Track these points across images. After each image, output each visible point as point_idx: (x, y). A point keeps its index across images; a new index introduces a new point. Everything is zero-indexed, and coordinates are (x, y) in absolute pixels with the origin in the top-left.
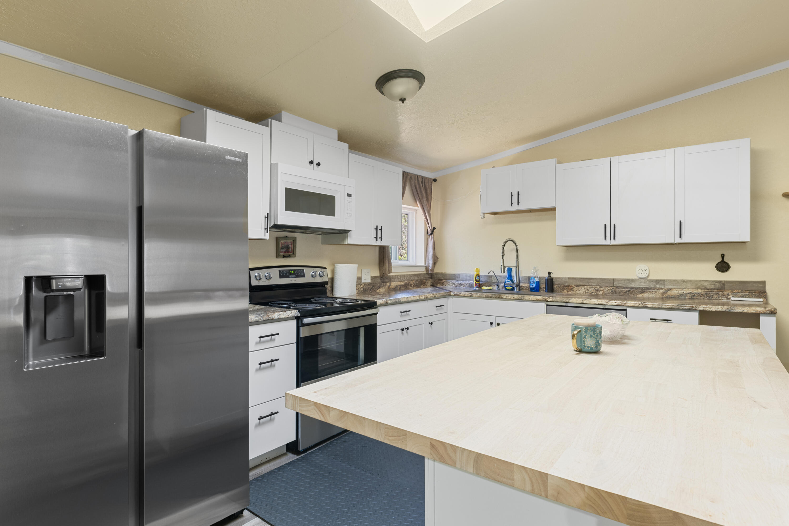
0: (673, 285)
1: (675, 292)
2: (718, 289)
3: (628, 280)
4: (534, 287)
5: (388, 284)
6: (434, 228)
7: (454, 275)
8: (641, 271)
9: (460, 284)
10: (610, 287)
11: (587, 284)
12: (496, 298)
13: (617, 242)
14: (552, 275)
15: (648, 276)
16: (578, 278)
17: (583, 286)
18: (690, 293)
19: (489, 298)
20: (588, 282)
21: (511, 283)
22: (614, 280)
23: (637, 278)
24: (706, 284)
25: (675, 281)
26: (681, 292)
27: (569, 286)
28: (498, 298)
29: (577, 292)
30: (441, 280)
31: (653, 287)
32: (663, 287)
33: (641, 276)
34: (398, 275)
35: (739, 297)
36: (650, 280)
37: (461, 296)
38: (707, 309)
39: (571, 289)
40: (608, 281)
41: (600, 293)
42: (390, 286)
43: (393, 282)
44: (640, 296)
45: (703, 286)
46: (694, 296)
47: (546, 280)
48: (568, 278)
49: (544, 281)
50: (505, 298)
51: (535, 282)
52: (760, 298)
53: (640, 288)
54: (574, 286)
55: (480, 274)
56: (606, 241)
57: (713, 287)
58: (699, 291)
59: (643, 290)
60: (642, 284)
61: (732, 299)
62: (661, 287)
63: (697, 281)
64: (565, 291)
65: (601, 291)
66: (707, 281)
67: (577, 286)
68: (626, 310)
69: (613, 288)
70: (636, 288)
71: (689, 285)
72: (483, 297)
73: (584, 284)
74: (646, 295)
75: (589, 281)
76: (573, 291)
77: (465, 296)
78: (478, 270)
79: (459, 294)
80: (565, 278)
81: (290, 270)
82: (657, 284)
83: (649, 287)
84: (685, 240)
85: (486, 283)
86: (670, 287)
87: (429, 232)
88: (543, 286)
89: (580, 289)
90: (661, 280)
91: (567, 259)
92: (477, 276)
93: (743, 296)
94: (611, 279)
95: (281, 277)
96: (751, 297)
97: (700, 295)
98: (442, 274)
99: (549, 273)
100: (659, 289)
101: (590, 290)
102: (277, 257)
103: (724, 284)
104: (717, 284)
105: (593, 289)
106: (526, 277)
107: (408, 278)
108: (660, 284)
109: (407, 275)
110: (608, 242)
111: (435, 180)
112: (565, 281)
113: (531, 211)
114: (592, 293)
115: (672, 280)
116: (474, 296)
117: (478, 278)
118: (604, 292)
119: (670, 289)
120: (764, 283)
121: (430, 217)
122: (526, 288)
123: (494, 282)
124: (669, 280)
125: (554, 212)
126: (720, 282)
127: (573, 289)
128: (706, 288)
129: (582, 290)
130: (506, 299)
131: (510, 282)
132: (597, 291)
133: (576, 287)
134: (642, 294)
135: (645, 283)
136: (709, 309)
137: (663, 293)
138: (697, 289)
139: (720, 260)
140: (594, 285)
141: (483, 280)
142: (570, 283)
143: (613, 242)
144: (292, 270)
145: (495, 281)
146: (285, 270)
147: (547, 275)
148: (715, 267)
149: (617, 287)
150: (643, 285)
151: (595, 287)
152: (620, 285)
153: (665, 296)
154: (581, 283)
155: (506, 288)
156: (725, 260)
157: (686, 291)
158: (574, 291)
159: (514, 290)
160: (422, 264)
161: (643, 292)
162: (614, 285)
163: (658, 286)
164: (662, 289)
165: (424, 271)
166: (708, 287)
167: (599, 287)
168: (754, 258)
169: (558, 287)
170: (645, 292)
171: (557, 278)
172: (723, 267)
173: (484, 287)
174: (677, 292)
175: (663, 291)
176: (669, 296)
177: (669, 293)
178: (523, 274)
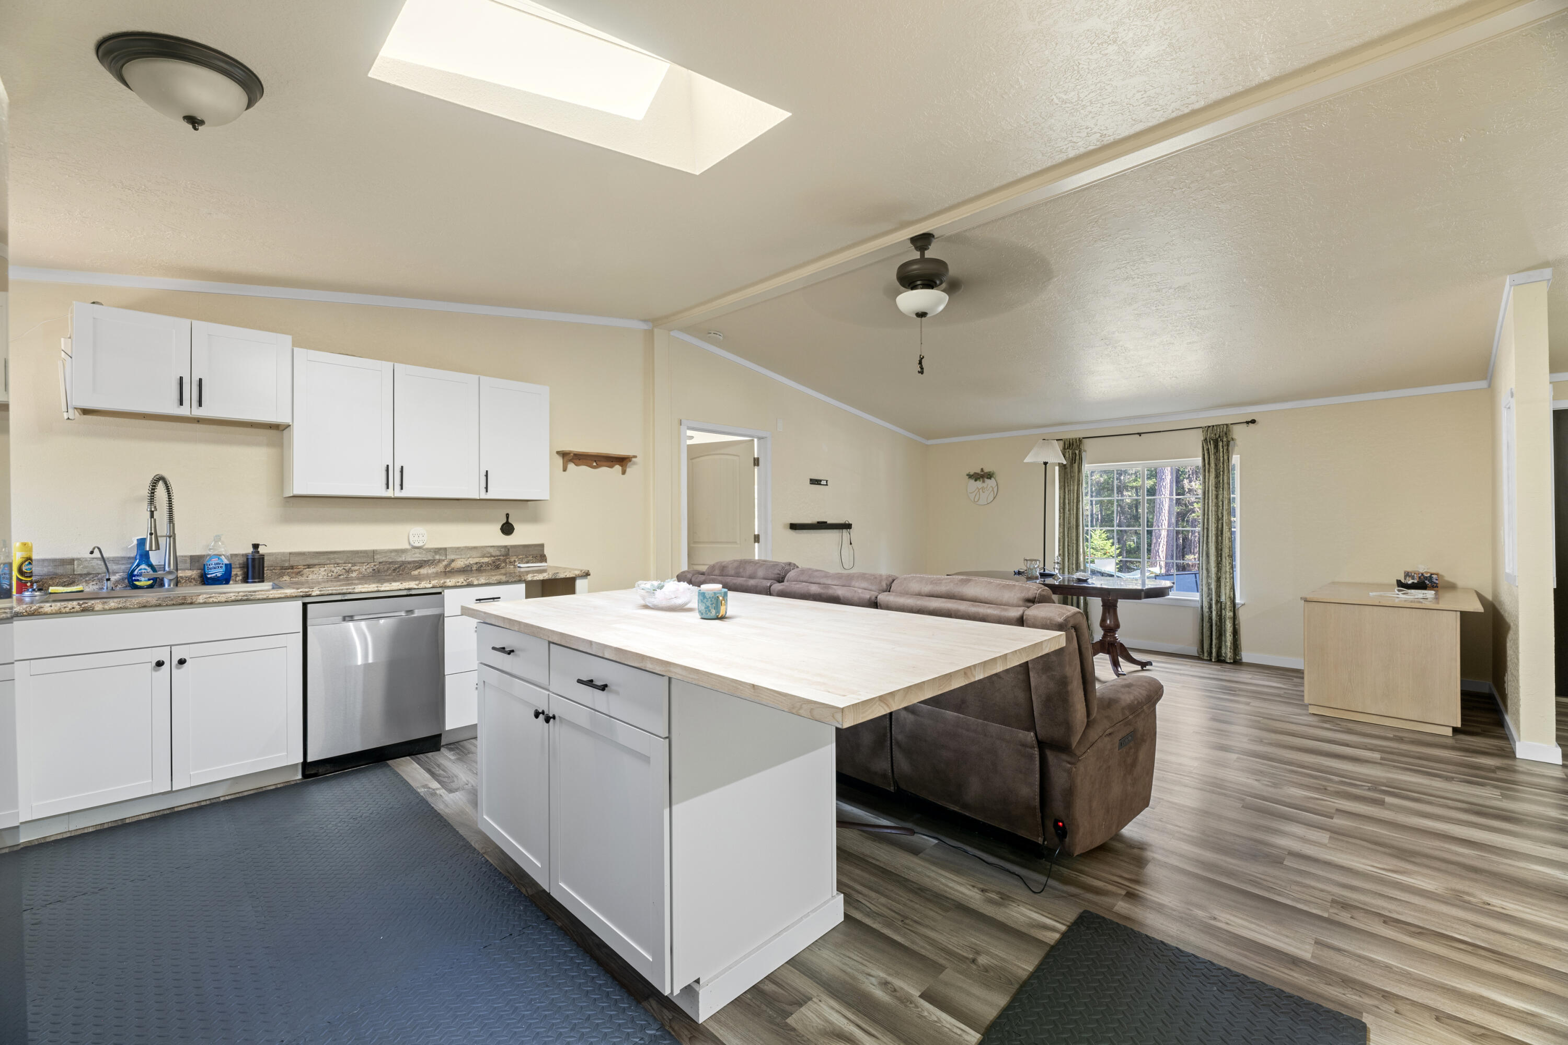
0: (457, 555)
1: (460, 564)
2: (503, 556)
3: (396, 551)
4: (219, 575)
8: (416, 536)
10: (369, 563)
11: (328, 562)
12: (174, 605)
13: (404, 494)
14: (262, 550)
15: (424, 545)
16: (309, 553)
17: (323, 565)
18: (476, 563)
19: (151, 606)
20: (329, 559)
21: (151, 572)
22: (374, 552)
23: (408, 547)
24: (491, 550)
25: (458, 548)
26: (467, 563)
27: (292, 567)
28: (183, 604)
29: (311, 577)
31: (430, 558)
32: (443, 558)
33: (417, 544)
35: (524, 563)
36: (427, 549)
37: (46, 614)
38: (535, 578)
39: (299, 573)
40: (365, 555)
41: (354, 575)
44: (416, 572)
45: (489, 553)
46: (481, 566)
47: (250, 561)
48: (290, 553)
49: (242, 560)
50: (201, 601)
51: (224, 566)
52: (541, 562)
53: (413, 561)
54: (303, 567)
55: (35, 557)
56: (387, 491)
57: (498, 553)
58: (486, 560)
59: (420, 564)
60: (416, 555)
61: (522, 565)
62: (441, 558)
63: (482, 547)
64: (286, 578)
65: (355, 571)
66: (493, 546)
67: (309, 566)
68: (440, 593)
69: (375, 565)
70: (409, 563)
71: (474, 553)
72: (131, 608)
73: (322, 561)
74: (423, 571)
75: (332, 556)
76: (302, 575)
77: (61, 613)
78: (30, 548)
80: (283, 554)
82: (436, 554)
83: (425, 559)
84: (490, 496)
85: (51, 578)
86: (453, 557)
88: (237, 572)
89: (315, 572)
90: (441, 549)
91: (287, 519)
92: (27, 563)
93: (527, 562)
94: (370, 551)
96: (535, 563)
97: (487, 564)
100: (440, 561)
101: (335, 571)
103: (509, 550)
104: (503, 550)
105: (341, 569)
106: (185, 556)
108: (440, 555)
110: (388, 494)
112: (283, 559)
113: (198, 421)
114: (340, 575)
115: (455, 548)
116: (97, 608)
117: (30, 566)
118: (360, 573)
119: (453, 561)
120: (542, 546)
122: (189, 580)
123: (81, 575)
124: (451, 548)
126: (505, 547)
127: (302, 573)
128: (492, 556)
129: (320, 574)
130: (205, 603)
131: (149, 569)
132: (349, 571)
133: (309, 568)
134: (419, 570)
135: (420, 553)
136: (538, 579)
137: (446, 566)
138: (483, 557)
139: (505, 521)
140: (341, 562)
142: (292, 563)
143: (398, 494)
145: (85, 572)
147: (250, 550)
148: (501, 529)
149: (380, 563)
150: (417, 557)
151: (344, 565)
152: (384, 559)
153: (448, 569)
154: (316, 562)
155: (137, 583)
156: (510, 521)
157: (472, 561)
158: (305, 576)
159: (164, 586)
161: (420, 567)
162: (375, 560)
163: (437, 557)
164: (444, 560)
166: (493, 554)
167: (350, 565)
168: (535, 518)
169: (271, 570)
170: (422, 566)
171: (270, 554)
172: (507, 529)
173: (51, 589)
174: (462, 563)
175: (445, 563)
176: (453, 569)
177: (453, 565)
178: (185, 549)
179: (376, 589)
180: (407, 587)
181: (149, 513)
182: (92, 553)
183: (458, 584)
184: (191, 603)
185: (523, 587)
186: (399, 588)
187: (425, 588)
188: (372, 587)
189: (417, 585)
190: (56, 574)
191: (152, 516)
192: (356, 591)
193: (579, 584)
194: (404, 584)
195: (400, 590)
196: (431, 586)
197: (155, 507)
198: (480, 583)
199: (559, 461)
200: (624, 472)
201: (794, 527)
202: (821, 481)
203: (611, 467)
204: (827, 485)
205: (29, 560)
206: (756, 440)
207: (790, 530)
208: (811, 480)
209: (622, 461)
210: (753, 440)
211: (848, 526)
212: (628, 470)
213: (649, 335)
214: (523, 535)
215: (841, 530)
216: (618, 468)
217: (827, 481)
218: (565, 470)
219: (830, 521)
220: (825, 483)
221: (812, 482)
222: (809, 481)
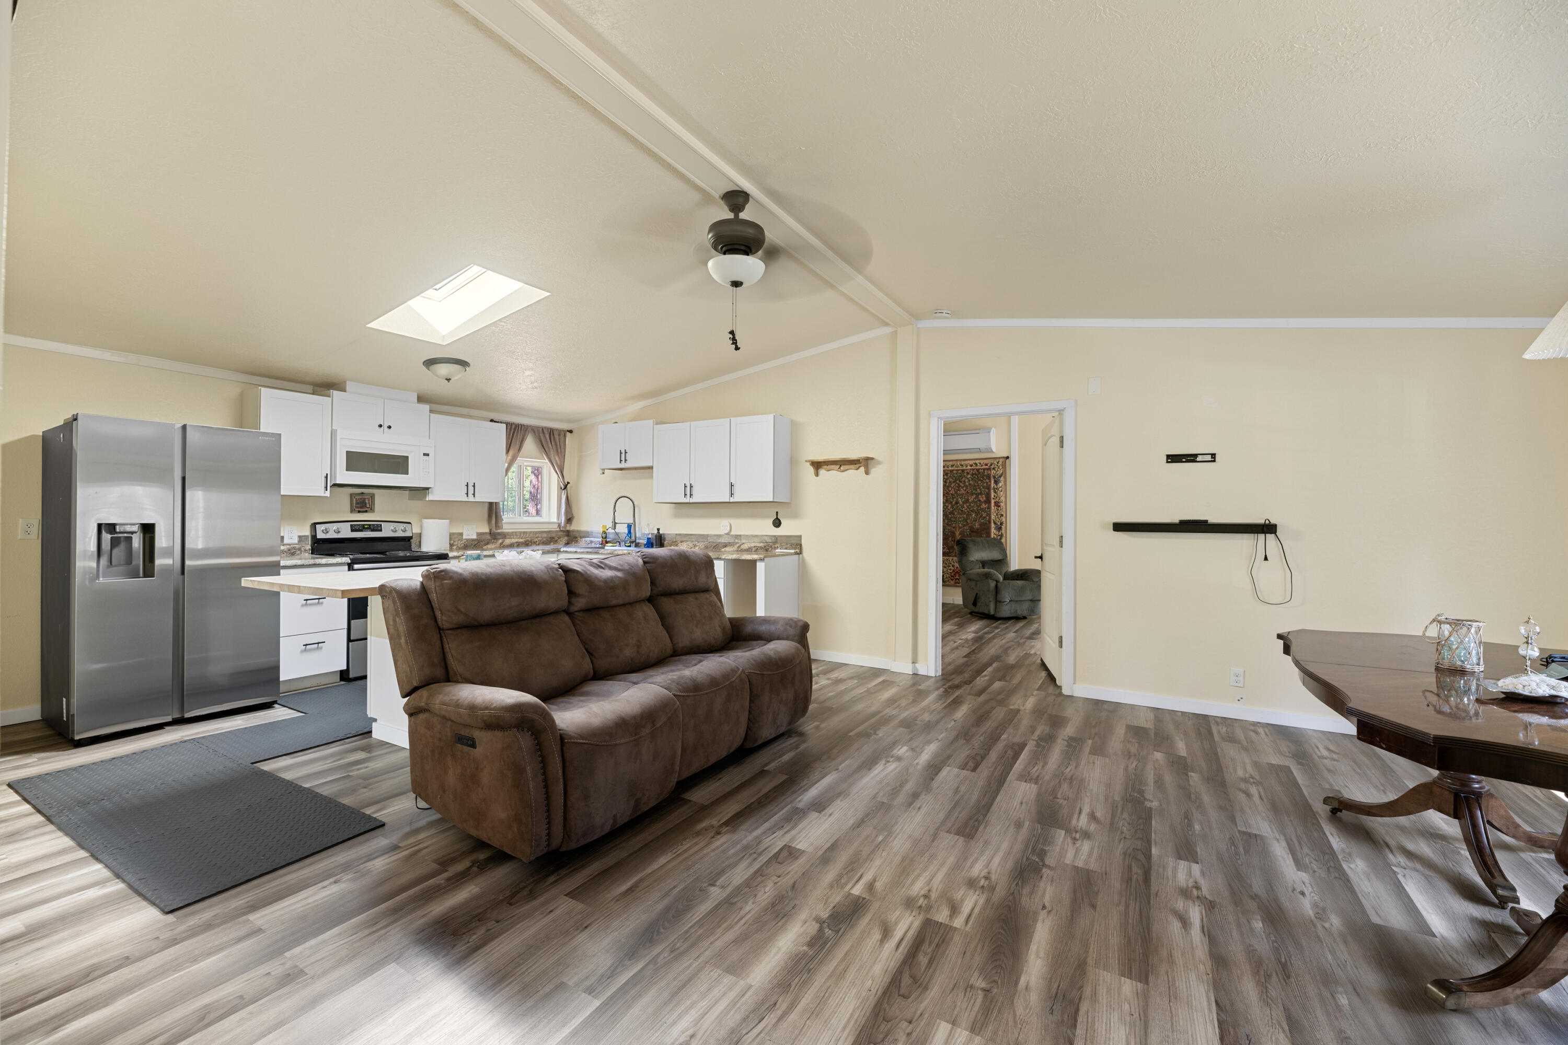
0: (746, 540)
1: (745, 546)
2: (773, 543)
3: (717, 535)
5: (500, 541)
6: (568, 483)
7: (588, 532)
8: (724, 527)
10: (705, 542)
13: (698, 500)
14: (661, 532)
15: (731, 532)
18: (755, 547)
21: (629, 540)
22: (707, 536)
23: (723, 534)
24: (766, 538)
25: (747, 535)
26: (749, 546)
30: (576, 537)
31: (734, 541)
32: (739, 542)
33: (725, 532)
34: (516, 532)
36: (732, 535)
40: (703, 537)
42: (503, 542)
43: (509, 538)
44: (724, 550)
45: (764, 540)
46: (757, 549)
47: (657, 537)
48: (676, 534)
49: (654, 537)
51: (649, 539)
53: (724, 542)
54: (679, 542)
56: (686, 499)
57: (776, 541)
58: (761, 545)
60: (726, 539)
61: (779, 551)
63: (761, 536)
65: (698, 546)
66: (767, 535)
67: (682, 542)
70: (722, 543)
71: (756, 540)
73: (687, 539)
74: (727, 549)
75: (690, 537)
80: (673, 534)
81: (364, 525)
83: (731, 542)
85: (610, 540)
86: (743, 541)
87: (563, 487)
89: (683, 545)
90: (738, 535)
91: (677, 516)
92: (603, 533)
93: (786, 549)
94: (705, 535)
95: (352, 531)
96: (789, 549)
97: (761, 548)
98: (578, 531)
99: (658, 530)
100: (736, 543)
101: (690, 545)
102: (351, 512)
104: (777, 538)
107: (531, 535)
108: (737, 539)
109: (530, 532)
110: (691, 500)
111: (571, 431)
112: (674, 537)
117: (604, 535)
119: (743, 544)
120: (801, 537)
121: (563, 473)
122: (642, 544)
124: (743, 535)
125: (650, 470)
126: (775, 536)
127: (678, 545)
128: (765, 542)
131: (628, 538)
132: (695, 546)
135: (728, 537)
137: (739, 547)
138: (761, 542)
139: (775, 517)
142: (677, 539)
144: (366, 525)
146: (358, 525)
147: (656, 532)
148: (773, 523)
151: (694, 542)
152: (712, 540)
153: (739, 549)
154: (685, 539)
156: (779, 517)
157: (753, 545)
158: (679, 547)
160: (555, 520)
161: (726, 546)
162: (708, 541)
163: (736, 541)
165: (556, 528)
166: (768, 541)
167: (697, 542)
168: (795, 515)
171: (666, 534)
172: (777, 523)
174: (747, 546)
175: (738, 545)
176: (741, 549)
177: (742, 547)
191: (614, 514)
197: (616, 510)
199: (812, 469)
200: (867, 473)
201: (1119, 527)
202: (1196, 456)
203: (857, 469)
204: (1213, 461)
206: (1059, 414)
207: (1115, 532)
208: (1168, 456)
209: (865, 463)
211: (1266, 529)
212: (873, 471)
213: (892, 337)
214: (788, 528)
215: (1254, 535)
216: (862, 469)
217: (1213, 456)
218: (816, 476)
219: (1212, 519)
220: (1209, 458)
221: (1173, 459)
222: (1165, 457)
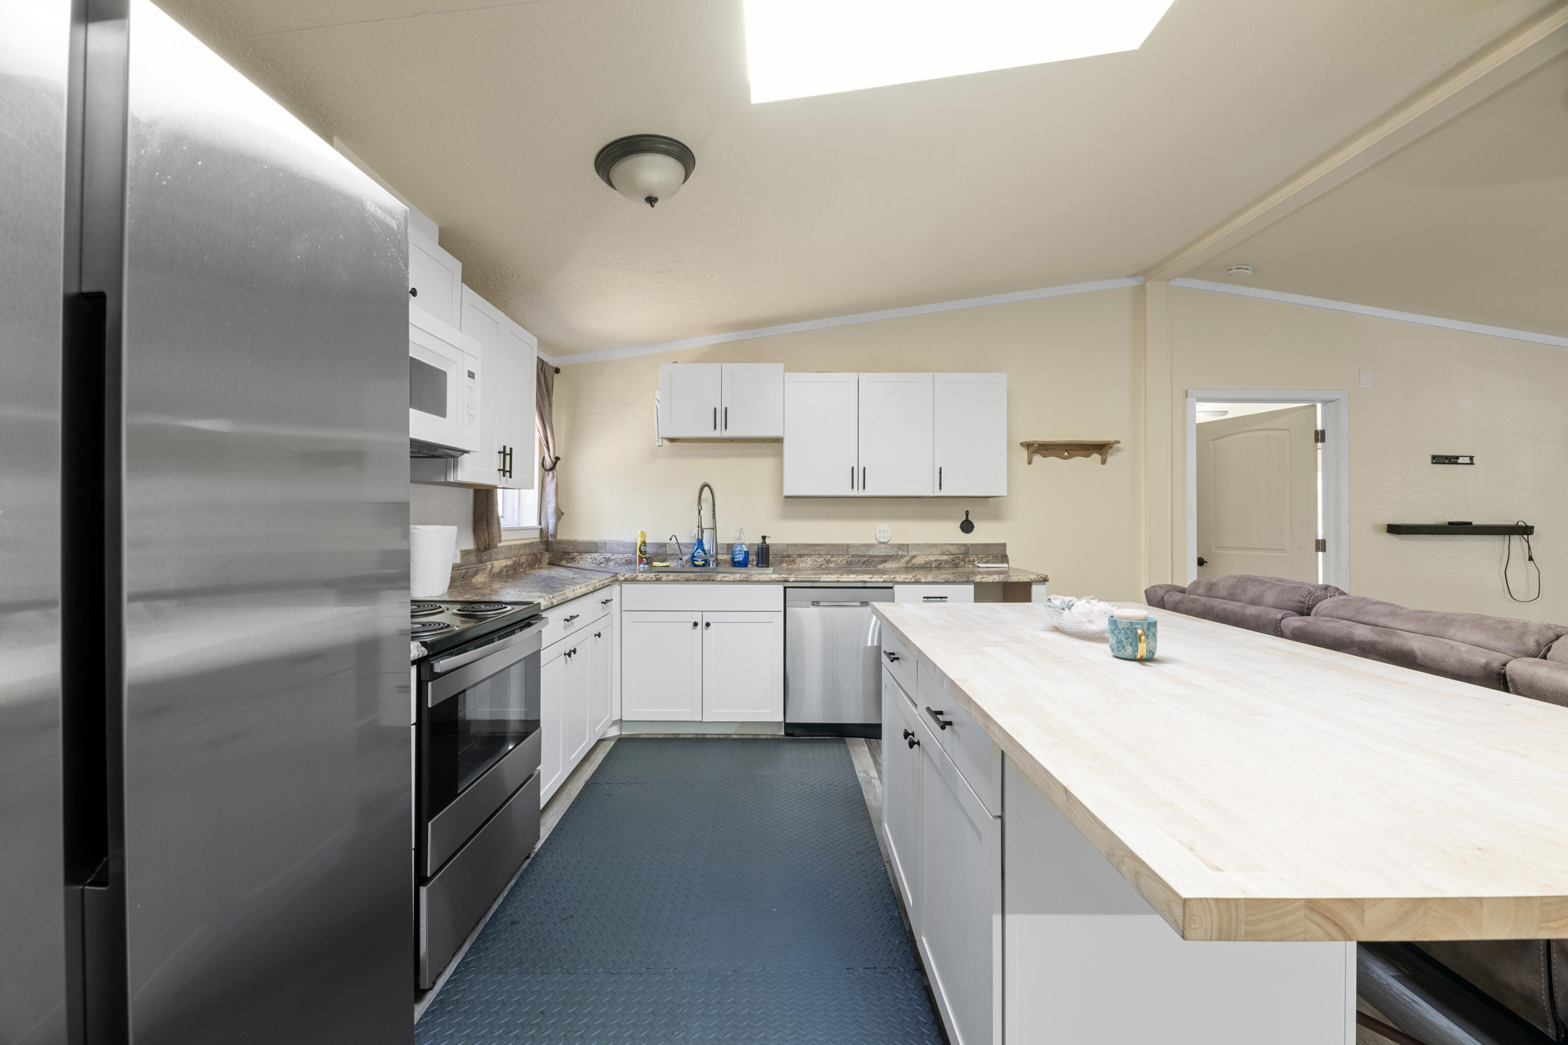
0: (918, 551)
1: (920, 560)
2: (963, 555)
3: (866, 545)
4: (741, 559)
5: (490, 565)
6: (557, 459)
7: (595, 544)
8: (882, 532)
9: (608, 560)
10: (844, 556)
11: (814, 553)
12: (703, 581)
13: (868, 492)
14: (768, 541)
15: (889, 541)
16: (801, 544)
17: (809, 555)
18: (936, 561)
19: (691, 581)
20: (814, 550)
21: (703, 555)
22: (848, 545)
23: (876, 542)
24: (951, 548)
25: (919, 545)
26: (927, 559)
27: (789, 556)
28: (708, 580)
29: (801, 565)
30: (570, 553)
31: (894, 553)
32: (906, 554)
33: (882, 540)
34: (508, 546)
35: (984, 563)
36: (891, 545)
37: (639, 581)
38: (984, 580)
39: (793, 561)
40: (841, 548)
41: (832, 565)
42: (492, 568)
43: (499, 559)
44: (881, 566)
45: (948, 551)
46: (941, 564)
47: (760, 549)
48: (788, 545)
49: (755, 549)
50: (719, 579)
51: (744, 553)
52: (1003, 563)
53: (880, 556)
54: (796, 557)
55: (647, 542)
56: (852, 491)
57: (958, 552)
58: (945, 558)
59: (885, 559)
60: (882, 550)
61: (980, 565)
62: (904, 553)
63: (942, 545)
64: (784, 565)
65: (833, 561)
66: (953, 544)
67: (800, 556)
68: (891, 588)
69: (848, 558)
70: (876, 557)
71: (934, 551)
72: (681, 581)
73: (810, 552)
74: (888, 565)
75: (817, 548)
76: (795, 563)
77: (646, 581)
78: (643, 534)
79: (635, 577)
80: (783, 545)
82: (899, 550)
83: (891, 554)
84: (945, 492)
85: (655, 556)
86: (914, 553)
87: (548, 464)
88: (752, 557)
89: (804, 561)
90: (904, 545)
91: (787, 516)
92: (643, 545)
93: (987, 562)
94: (845, 544)
96: (995, 563)
97: (946, 562)
98: (570, 542)
99: (764, 538)
100: (902, 556)
101: (819, 561)
103: (968, 548)
104: (962, 548)
105: (823, 559)
106: (724, 544)
107: (517, 551)
108: (903, 551)
109: (515, 545)
110: (855, 493)
111: (557, 371)
112: (783, 549)
113: (731, 441)
114: (822, 565)
115: (916, 544)
116: (663, 580)
117: (645, 548)
118: (837, 564)
119: (914, 557)
120: (1004, 545)
121: (553, 438)
122: (725, 561)
123: (669, 555)
124: (912, 544)
125: (777, 445)
126: (965, 545)
127: (795, 561)
128: (951, 554)
129: (807, 563)
130: (721, 581)
131: (702, 553)
132: (828, 562)
133: (800, 557)
134: (884, 564)
135: (885, 548)
136: (987, 580)
137: (908, 562)
138: (943, 554)
139: (964, 519)
140: (823, 553)
141: (650, 550)
142: (790, 553)
143: (862, 493)
145: (672, 553)
147: (760, 541)
148: (960, 527)
149: (853, 556)
150: (883, 551)
151: (825, 556)
152: (856, 553)
153: (909, 565)
154: (805, 552)
155: (695, 562)
156: (970, 518)
157: (931, 558)
158: (797, 564)
159: (709, 565)
160: (534, 523)
161: (885, 561)
162: (849, 553)
163: (900, 553)
164: (906, 556)
165: (536, 538)
166: (953, 552)
167: (830, 557)
168: (996, 516)
169: (775, 558)
170: (886, 561)
171: (774, 545)
172: (967, 527)
173: (655, 564)
174: (922, 560)
175: (906, 559)
176: (914, 565)
177: (914, 561)
178: (722, 539)
179: (837, 579)
180: (862, 579)
181: (698, 511)
182: (671, 539)
183: (907, 580)
184: (713, 580)
185: (971, 588)
186: (855, 580)
187: (877, 582)
188: (834, 578)
189: (870, 578)
190: (658, 553)
191: (699, 514)
192: (822, 580)
193: (1035, 589)
194: (860, 576)
195: (856, 582)
196: (882, 580)
197: (701, 507)
198: (927, 580)
199: (1024, 453)
200: (1104, 462)
201: (1393, 529)
202: (1457, 458)
203: (1087, 456)
204: (1472, 463)
205: (644, 543)
206: (1319, 406)
207: (1387, 534)
208: (1434, 457)
209: (1101, 448)
210: (1314, 406)
211: (1525, 530)
212: (1110, 459)
213: (1140, 293)
214: (983, 534)
215: (1507, 537)
216: (1096, 457)
217: (1471, 458)
218: (1030, 463)
219: (1476, 522)
220: (1467, 460)
221: (1437, 460)
222: (1430, 459)
